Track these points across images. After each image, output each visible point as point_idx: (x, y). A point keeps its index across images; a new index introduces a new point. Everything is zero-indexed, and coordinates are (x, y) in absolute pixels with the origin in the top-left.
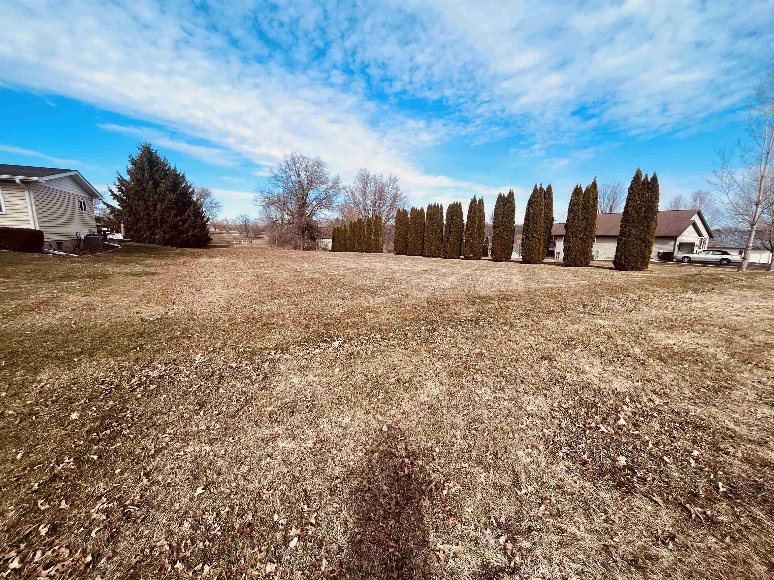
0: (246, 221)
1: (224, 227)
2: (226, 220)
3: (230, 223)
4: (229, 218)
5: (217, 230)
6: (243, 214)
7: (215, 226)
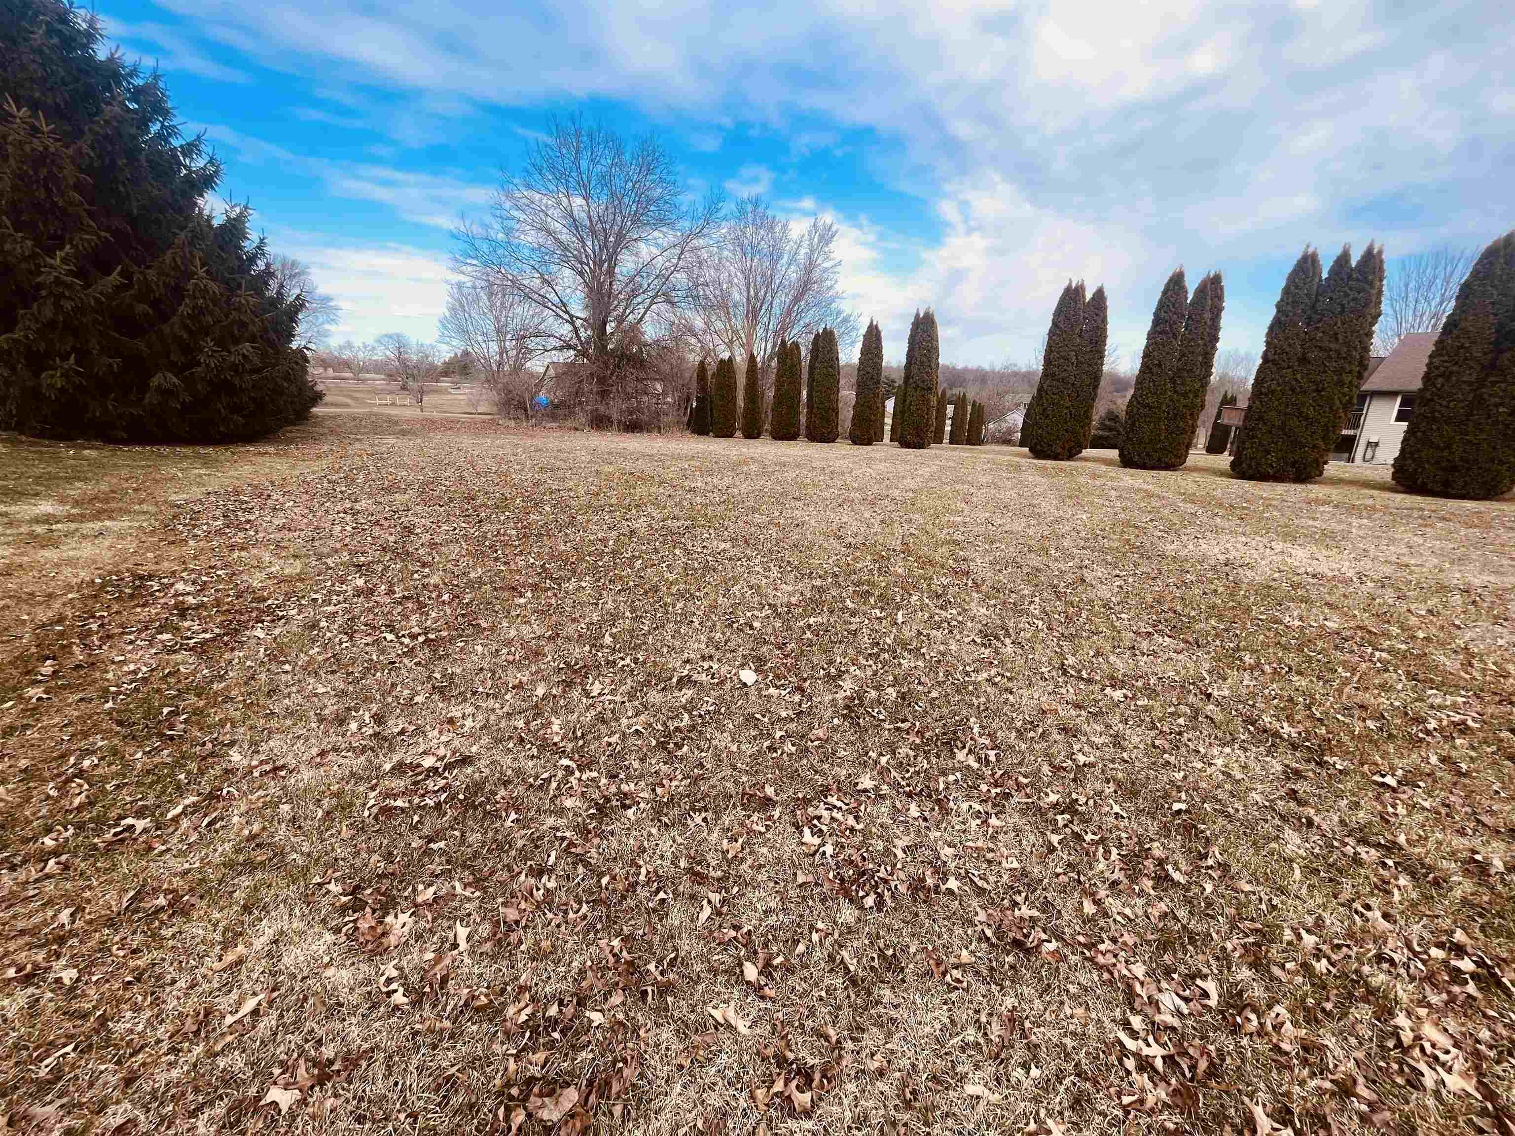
0: (401, 348)
1: (347, 365)
2: (349, 346)
3: (361, 355)
4: (357, 343)
5: (330, 371)
6: (392, 331)
7: (324, 363)
